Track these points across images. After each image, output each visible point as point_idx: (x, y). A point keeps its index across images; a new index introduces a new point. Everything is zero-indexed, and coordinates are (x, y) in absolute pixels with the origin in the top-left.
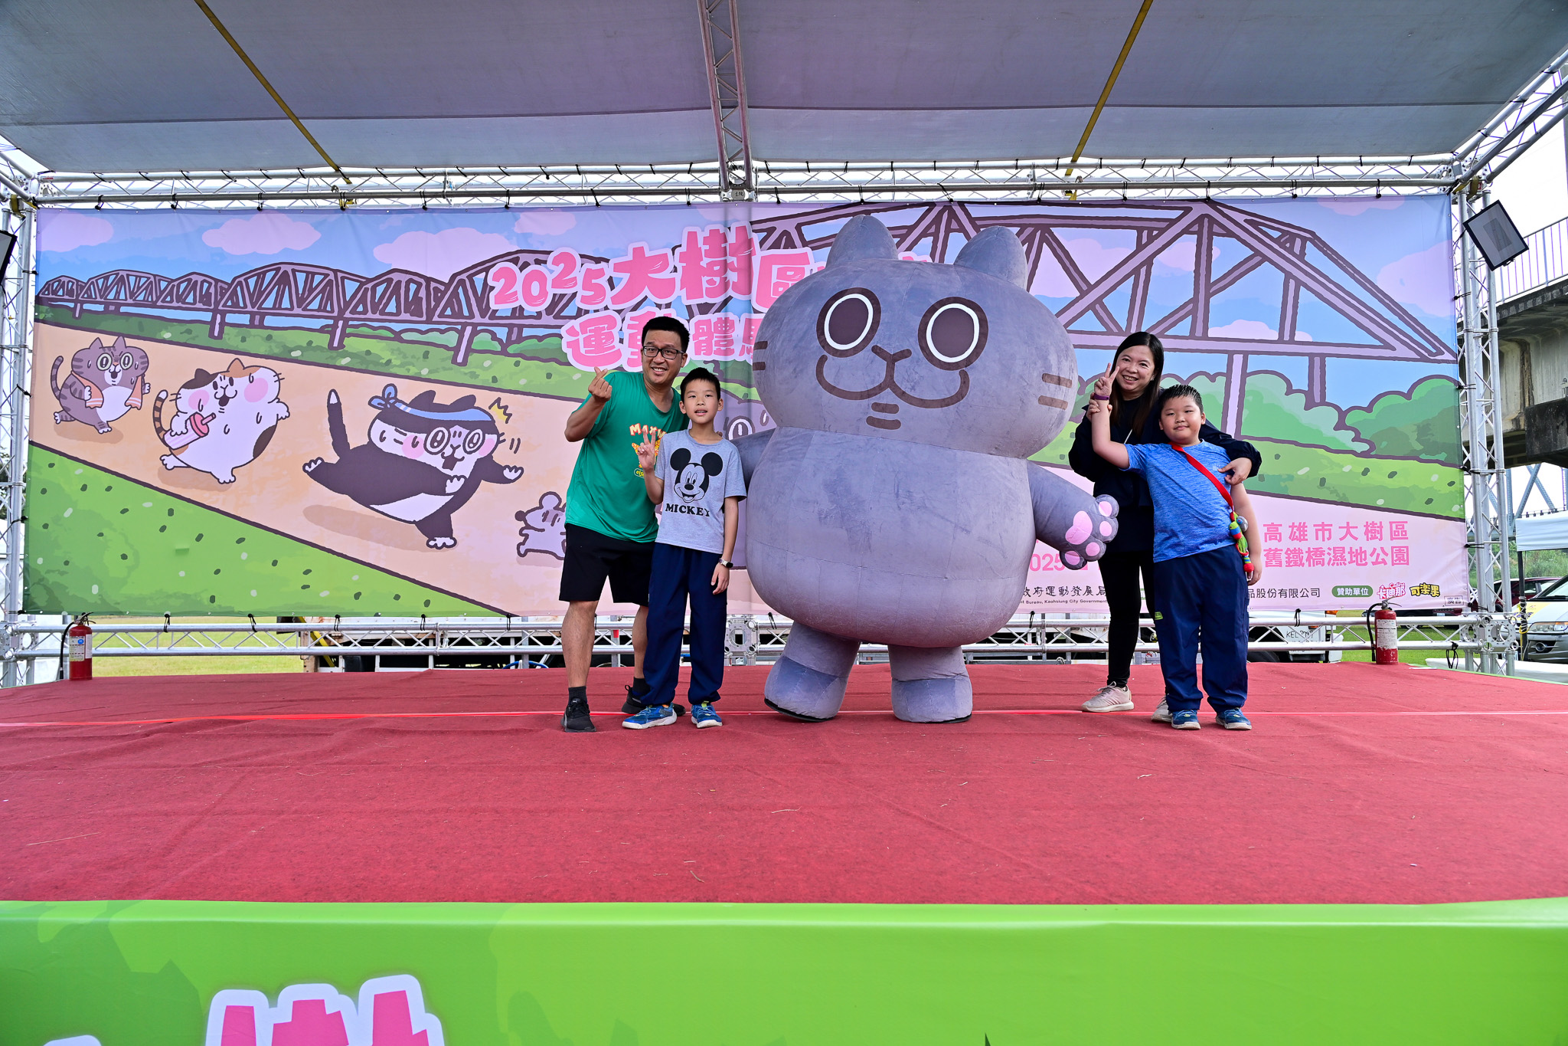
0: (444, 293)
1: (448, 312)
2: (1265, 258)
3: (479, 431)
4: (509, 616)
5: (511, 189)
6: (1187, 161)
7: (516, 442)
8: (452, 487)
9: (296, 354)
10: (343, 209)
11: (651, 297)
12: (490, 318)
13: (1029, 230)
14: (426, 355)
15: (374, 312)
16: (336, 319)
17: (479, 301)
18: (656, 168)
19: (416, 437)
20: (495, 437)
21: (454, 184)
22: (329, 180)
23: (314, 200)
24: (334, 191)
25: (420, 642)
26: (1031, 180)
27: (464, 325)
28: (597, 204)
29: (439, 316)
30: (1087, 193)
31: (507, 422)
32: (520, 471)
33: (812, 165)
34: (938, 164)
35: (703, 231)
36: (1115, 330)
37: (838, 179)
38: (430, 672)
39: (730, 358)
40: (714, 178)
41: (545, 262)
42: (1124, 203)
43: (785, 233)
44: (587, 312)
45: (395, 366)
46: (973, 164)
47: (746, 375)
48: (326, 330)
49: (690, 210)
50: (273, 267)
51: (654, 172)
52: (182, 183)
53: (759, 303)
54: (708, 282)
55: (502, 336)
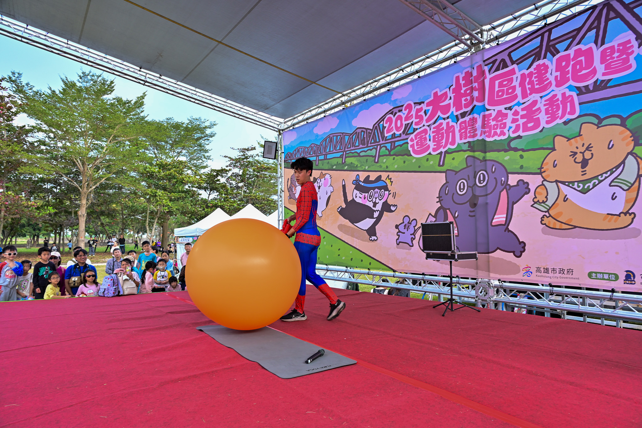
0: (371, 133)
1: (373, 141)
3: (383, 190)
5: (390, 82)
7: (394, 194)
8: (376, 215)
9: (334, 167)
10: (344, 108)
11: (441, 115)
14: (367, 161)
15: (353, 147)
16: (343, 152)
17: (381, 134)
18: (442, 49)
19: (365, 195)
20: (388, 192)
21: (373, 87)
22: (341, 99)
23: (338, 108)
24: (342, 103)
28: (419, 77)
29: (370, 144)
32: (396, 207)
33: (516, 15)
35: (462, 74)
39: (476, 139)
43: (503, 60)
44: (417, 129)
45: (359, 167)
47: (484, 147)
48: (341, 157)
49: (456, 65)
50: (329, 136)
51: (441, 52)
52: (309, 113)
53: (489, 104)
54: (465, 100)
55: (389, 147)
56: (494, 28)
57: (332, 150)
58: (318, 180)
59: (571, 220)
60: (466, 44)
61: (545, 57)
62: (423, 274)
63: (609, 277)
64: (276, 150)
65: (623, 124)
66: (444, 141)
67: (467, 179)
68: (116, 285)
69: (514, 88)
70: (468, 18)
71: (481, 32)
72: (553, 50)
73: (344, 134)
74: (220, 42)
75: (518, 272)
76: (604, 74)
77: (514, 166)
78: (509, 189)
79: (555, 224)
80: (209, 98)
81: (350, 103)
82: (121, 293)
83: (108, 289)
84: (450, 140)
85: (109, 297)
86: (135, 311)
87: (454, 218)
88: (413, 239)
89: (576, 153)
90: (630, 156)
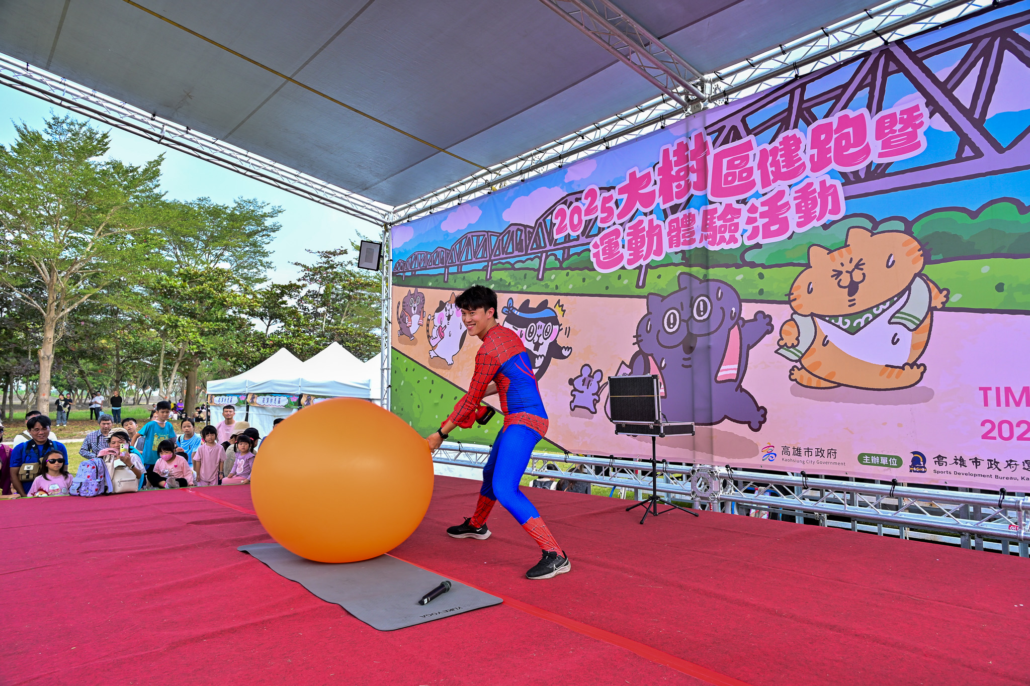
0: (532, 234)
1: (535, 246)
3: (550, 324)
4: (566, 452)
5: (563, 154)
7: (568, 330)
8: (538, 363)
10: (490, 193)
11: (641, 209)
12: (554, 246)
13: (984, 42)
14: (525, 278)
15: (503, 254)
16: (489, 262)
17: (549, 235)
18: (642, 107)
19: (522, 331)
20: (557, 327)
21: (536, 160)
22: (485, 177)
23: (479, 192)
24: (486, 183)
27: (542, 253)
28: (607, 148)
29: (531, 250)
32: (570, 350)
33: (753, 60)
34: (870, 11)
35: (673, 146)
39: (693, 247)
43: (734, 128)
44: (604, 229)
45: (513, 286)
47: (705, 259)
48: (485, 269)
49: (664, 132)
50: (465, 236)
51: (642, 111)
52: (434, 198)
53: (713, 194)
54: (677, 187)
55: (560, 257)
56: (721, 78)
57: (470, 257)
58: (446, 306)
59: (833, 374)
60: (678, 101)
61: (795, 126)
62: (611, 457)
63: (889, 462)
64: (380, 256)
65: (908, 231)
67: (680, 309)
68: (101, 477)
69: (750, 171)
70: (683, 61)
71: (702, 84)
72: (807, 115)
73: (490, 234)
74: (290, 79)
75: (755, 453)
76: (881, 155)
77: (750, 290)
78: (743, 326)
79: (810, 379)
80: (270, 168)
81: (499, 184)
82: (110, 490)
83: (87, 483)
84: (654, 248)
85: (87, 497)
86: (133, 521)
87: (660, 368)
88: (596, 402)
89: (838, 274)
90: (918, 279)
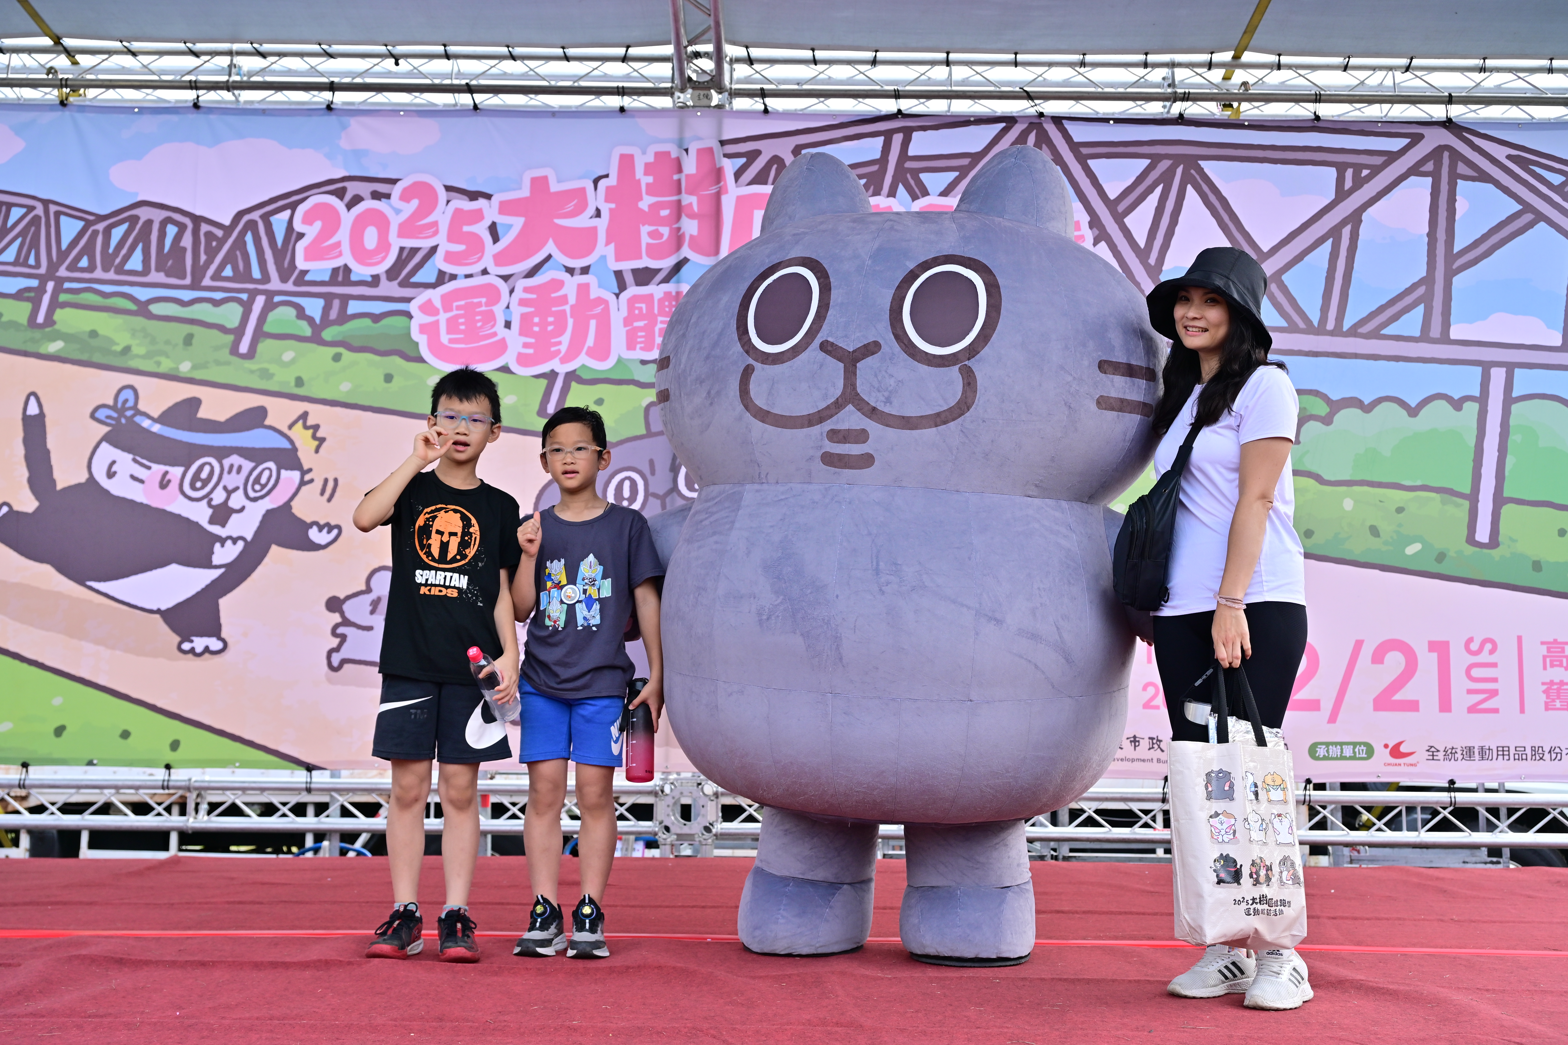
0: (222, 242)
1: (228, 272)
2: (1540, 217)
3: (271, 465)
4: (310, 768)
5: (336, 80)
6: (1416, 62)
7: (331, 485)
8: (224, 554)
10: (63, 103)
11: (560, 258)
12: (296, 283)
13: (1164, 165)
14: (188, 340)
15: (106, 271)
16: (43, 280)
17: (279, 255)
18: (571, 52)
19: (166, 473)
20: (296, 475)
21: (245, 69)
22: (43, 58)
23: (16, 89)
24: (51, 76)
25: (160, 809)
26: (1169, 86)
27: (253, 294)
28: (476, 107)
29: (213, 278)
30: (1258, 107)
31: (317, 451)
32: (335, 532)
33: (820, 54)
34: (1020, 57)
35: (644, 153)
36: (1302, 325)
37: (861, 77)
38: (174, 861)
40: (665, 70)
41: (388, 196)
42: (1316, 124)
43: (776, 160)
44: (453, 277)
45: (138, 356)
46: (1077, 58)
48: (32, 296)
49: (626, 120)
51: (569, 59)
54: (651, 234)
55: (316, 314)
56: (750, 61)
61: (892, 193)
66: (565, 339)
72: (912, 182)
73: (57, 209)
84: (590, 341)
